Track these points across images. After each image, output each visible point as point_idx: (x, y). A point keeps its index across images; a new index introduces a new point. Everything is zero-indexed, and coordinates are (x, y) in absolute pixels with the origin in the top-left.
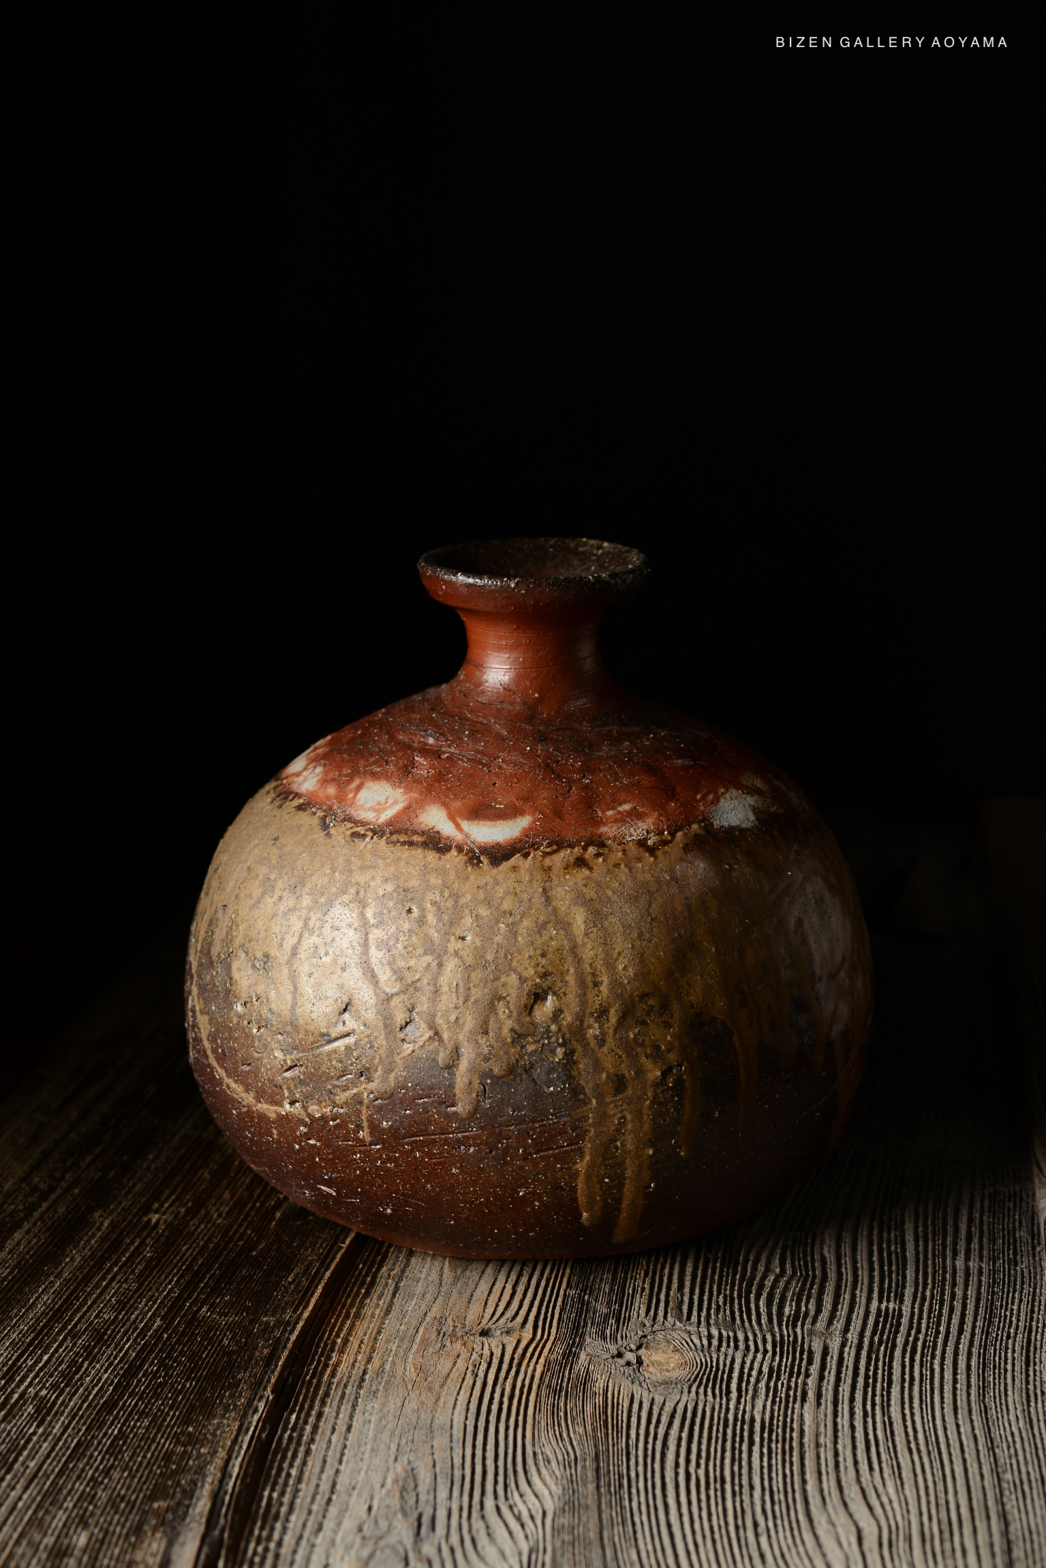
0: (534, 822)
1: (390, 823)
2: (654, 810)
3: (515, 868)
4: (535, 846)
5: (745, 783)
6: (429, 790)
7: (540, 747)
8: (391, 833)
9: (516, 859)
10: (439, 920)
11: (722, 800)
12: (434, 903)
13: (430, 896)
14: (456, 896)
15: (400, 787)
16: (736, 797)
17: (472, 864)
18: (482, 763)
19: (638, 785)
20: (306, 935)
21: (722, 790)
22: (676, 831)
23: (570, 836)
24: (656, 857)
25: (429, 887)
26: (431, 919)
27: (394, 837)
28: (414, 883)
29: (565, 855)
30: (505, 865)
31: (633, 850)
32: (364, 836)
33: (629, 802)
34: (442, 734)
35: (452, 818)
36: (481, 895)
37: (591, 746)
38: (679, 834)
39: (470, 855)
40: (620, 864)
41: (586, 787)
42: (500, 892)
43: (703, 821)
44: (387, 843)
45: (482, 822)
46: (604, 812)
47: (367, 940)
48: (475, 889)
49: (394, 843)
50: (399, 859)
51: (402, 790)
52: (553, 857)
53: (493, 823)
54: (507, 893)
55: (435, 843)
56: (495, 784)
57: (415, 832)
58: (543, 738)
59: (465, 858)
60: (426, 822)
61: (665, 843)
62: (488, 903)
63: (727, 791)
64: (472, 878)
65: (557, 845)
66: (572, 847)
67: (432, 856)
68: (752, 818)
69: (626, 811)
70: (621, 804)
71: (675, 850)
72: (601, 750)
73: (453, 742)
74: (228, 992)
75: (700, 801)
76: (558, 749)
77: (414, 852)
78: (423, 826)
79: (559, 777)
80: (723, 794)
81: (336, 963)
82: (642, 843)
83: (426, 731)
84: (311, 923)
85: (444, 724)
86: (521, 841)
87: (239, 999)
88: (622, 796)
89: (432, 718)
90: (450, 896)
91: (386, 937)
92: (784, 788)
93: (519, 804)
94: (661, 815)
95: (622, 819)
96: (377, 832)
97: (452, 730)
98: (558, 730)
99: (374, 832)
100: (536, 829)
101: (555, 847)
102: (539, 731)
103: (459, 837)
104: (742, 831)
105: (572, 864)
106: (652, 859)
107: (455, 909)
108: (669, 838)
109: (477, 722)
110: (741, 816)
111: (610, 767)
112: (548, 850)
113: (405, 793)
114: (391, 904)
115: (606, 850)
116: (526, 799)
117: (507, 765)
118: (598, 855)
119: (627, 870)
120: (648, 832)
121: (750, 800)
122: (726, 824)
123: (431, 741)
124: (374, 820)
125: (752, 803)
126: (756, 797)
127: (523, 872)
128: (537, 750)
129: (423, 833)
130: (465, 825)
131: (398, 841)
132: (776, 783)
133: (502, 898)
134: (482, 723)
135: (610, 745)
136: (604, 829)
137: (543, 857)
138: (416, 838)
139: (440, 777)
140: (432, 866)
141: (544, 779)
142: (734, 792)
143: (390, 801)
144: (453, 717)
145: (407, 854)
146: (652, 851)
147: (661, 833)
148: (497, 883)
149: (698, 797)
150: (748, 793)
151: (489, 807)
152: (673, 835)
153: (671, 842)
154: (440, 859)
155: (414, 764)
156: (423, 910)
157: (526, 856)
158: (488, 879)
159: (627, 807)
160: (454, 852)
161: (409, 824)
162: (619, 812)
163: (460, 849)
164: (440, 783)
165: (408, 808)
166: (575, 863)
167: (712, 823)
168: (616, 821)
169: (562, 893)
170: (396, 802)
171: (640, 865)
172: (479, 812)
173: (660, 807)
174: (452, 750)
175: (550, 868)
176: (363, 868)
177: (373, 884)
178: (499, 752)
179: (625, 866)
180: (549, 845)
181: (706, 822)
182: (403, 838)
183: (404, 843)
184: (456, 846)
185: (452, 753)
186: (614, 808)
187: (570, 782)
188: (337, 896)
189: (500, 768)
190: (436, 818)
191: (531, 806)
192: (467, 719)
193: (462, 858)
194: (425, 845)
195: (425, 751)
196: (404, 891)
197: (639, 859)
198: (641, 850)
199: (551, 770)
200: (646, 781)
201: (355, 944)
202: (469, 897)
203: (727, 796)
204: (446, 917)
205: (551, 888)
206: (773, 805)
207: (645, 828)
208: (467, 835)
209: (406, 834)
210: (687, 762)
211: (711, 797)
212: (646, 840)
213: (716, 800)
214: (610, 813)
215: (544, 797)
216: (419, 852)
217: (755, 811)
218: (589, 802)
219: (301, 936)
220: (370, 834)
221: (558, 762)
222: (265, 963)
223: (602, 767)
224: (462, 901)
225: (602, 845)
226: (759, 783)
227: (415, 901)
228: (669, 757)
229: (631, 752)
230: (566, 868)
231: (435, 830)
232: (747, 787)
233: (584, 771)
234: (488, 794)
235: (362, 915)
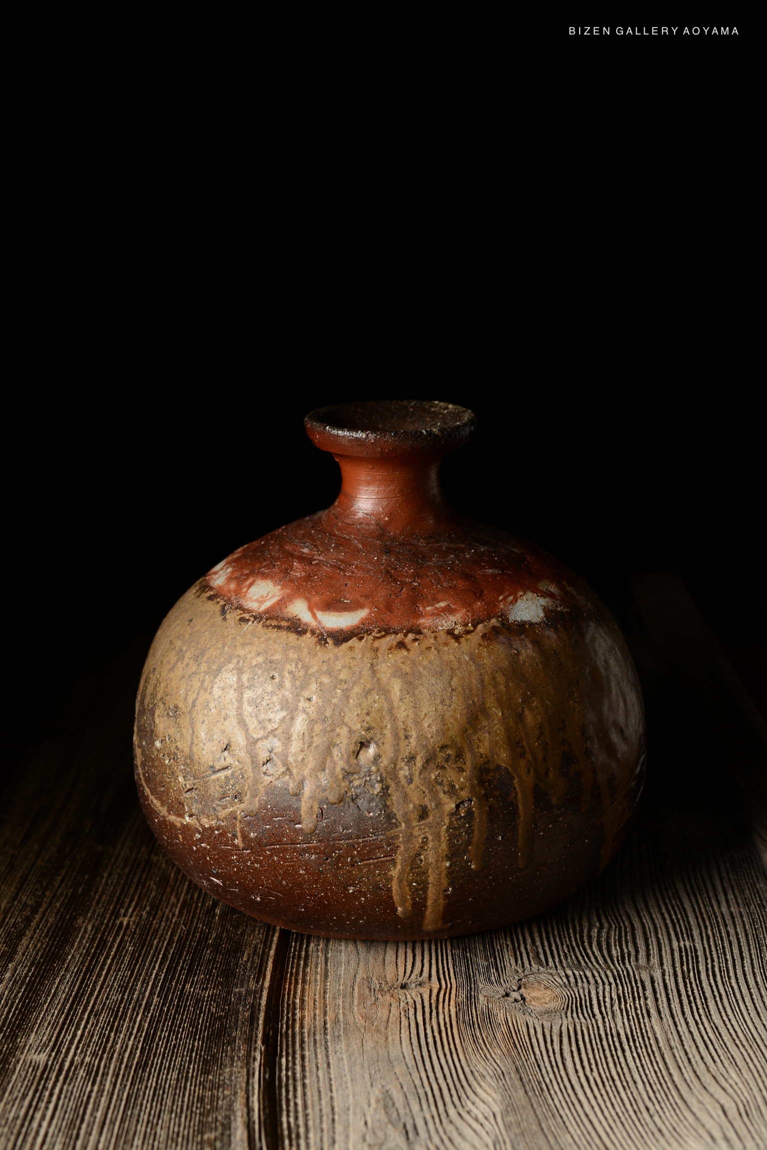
0: (370, 614)
1: (267, 612)
2: (463, 607)
3: (351, 648)
4: (368, 632)
5: (541, 588)
6: (298, 588)
7: (384, 557)
8: (267, 619)
9: (354, 642)
10: (294, 685)
11: (519, 601)
12: (290, 673)
13: (290, 667)
14: (306, 667)
15: (279, 585)
16: (532, 599)
17: (320, 644)
18: (340, 568)
19: (454, 588)
20: (202, 692)
21: (521, 593)
22: (478, 623)
23: (396, 626)
24: (459, 643)
25: (288, 660)
26: (288, 684)
27: (268, 622)
28: (278, 656)
29: (392, 639)
30: (345, 646)
31: (443, 637)
32: (248, 620)
33: (445, 600)
34: (316, 546)
35: (311, 609)
36: (325, 668)
37: (424, 558)
38: (480, 627)
39: (320, 637)
40: (431, 648)
41: (414, 588)
42: (339, 664)
43: (501, 616)
44: (263, 626)
45: (332, 613)
46: (424, 608)
47: (242, 697)
48: (321, 664)
49: (268, 627)
50: (269, 639)
51: (279, 587)
52: (381, 640)
53: (340, 614)
54: (344, 667)
55: (296, 627)
56: (346, 585)
57: (283, 619)
58: (388, 551)
59: (316, 639)
60: (292, 612)
61: (468, 632)
62: (329, 673)
63: (525, 594)
64: (319, 654)
65: (385, 631)
66: (397, 634)
67: (293, 637)
68: (542, 614)
69: (442, 608)
70: (438, 602)
71: (476, 638)
72: (431, 561)
73: (322, 552)
74: (152, 731)
75: (501, 601)
76: (398, 559)
77: (280, 634)
78: (290, 614)
79: (395, 581)
80: (521, 596)
81: (221, 714)
82: (450, 632)
83: (305, 543)
84: (206, 684)
85: (318, 538)
86: (358, 628)
87: (158, 737)
88: (440, 596)
89: (311, 534)
90: (302, 668)
91: (255, 696)
92: (574, 593)
93: (362, 600)
94: (468, 611)
95: (437, 614)
96: (258, 618)
97: (323, 543)
98: (401, 545)
99: (255, 618)
100: (371, 619)
101: (383, 633)
102: (386, 545)
103: (313, 623)
104: (531, 624)
105: (394, 647)
106: (457, 644)
107: (305, 677)
108: (472, 629)
109: (341, 538)
110: (532, 613)
111: (435, 573)
112: (378, 635)
113: (282, 589)
114: (260, 672)
115: (421, 637)
116: (367, 597)
117: (358, 570)
118: (415, 640)
119: (436, 652)
120: (455, 624)
121: (543, 601)
122: (519, 619)
123: (306, 550)
124: (256, 609)
125: (543, 603)
126: (548, 599)
127: (357, 651)
128: (382, 560)
129: (289, 620)
130: (319, 614)
131: (271, 625)
132: (569, 589)
133: (340, 670)
134: (345, 538)
135: (438, 557)
136: (422, 621)
137: (373, 640)
138: (284, 624)
139: (308, 578)
140: (292, 644)
141: (383, 582)
142: (530, 595)
143: (270, 595)
144: (325, 533)
145: (275, 635)
146: (457, 638)
147: (466, 625)
148: (337, 658)
149: (501, 598)
150: (541, 596)
151: (339, 601)
152: (475, 626)
153: (473, 631)
154: (298, 639)
155: (292, 567)
156: (281, 677)
157: (361, 639)
158: (331, 655)
159: (443, 604)
160: (308, 635)
161: (280, 612)
162: (436, 608)
163: (313, 633)
164: (307, 583)
165: (281, 600)
166: (397, 646)
167: (508, 619)
168: (433, 615)
169: (385, 669)
170: (274, 596)
171: (446, 648)
172: (333, 605)
173: (468, 605)
174: (321, 558)
175: (377, 649)
176: (244, 645)
177: (249, 656)
178: (354, 560)
179: (435, 649)
180: (379, 632)
181: (503, 616)
182: (274, 623)
183: (274, 627)
184: (311, 631)
185: (320, 561)
186: (432, 605)
187: (403, 584)
188: (224, 664)
189: (353, 572)
190: (299, 609)
191: (370, 602)
192: (335, 535)
193: (315, 639)
194: (289, 629)
195: (302, 559)
196: (270, 662)
197: (446, 644)
198: (449, 637)
199: (390, 576)
200: (461, 584)
201: (234, 700)
202: (316, 668)
203: (524, 597)
204: (298, 683)
205: (377, 664)
206: (561, 606)
207: (454, 620)
208: (320, 623)
209: (277, 620)
210: (496, 571)
211: (511, 598)
212: (453, 630)
213: (515, 600)
214: (429, 609)
215: (381, 594)
216: (284, 634)
217: (545, 609)
218: (415, 599)
219: (198, 694)
220: (252, 619)
221: (396, 569)
222: (176, 712)
223: (429, 574)
224: (311, 671)
225: (419, 632)
226: (553, 589)
227: (277, 670)
228: (484, 567)
229: (454, 562)
230: (390, 649)
231: (297, 618)
232: (542, 591)
233: (414, 576)
234: (340, 592)
235: (239, 679)
